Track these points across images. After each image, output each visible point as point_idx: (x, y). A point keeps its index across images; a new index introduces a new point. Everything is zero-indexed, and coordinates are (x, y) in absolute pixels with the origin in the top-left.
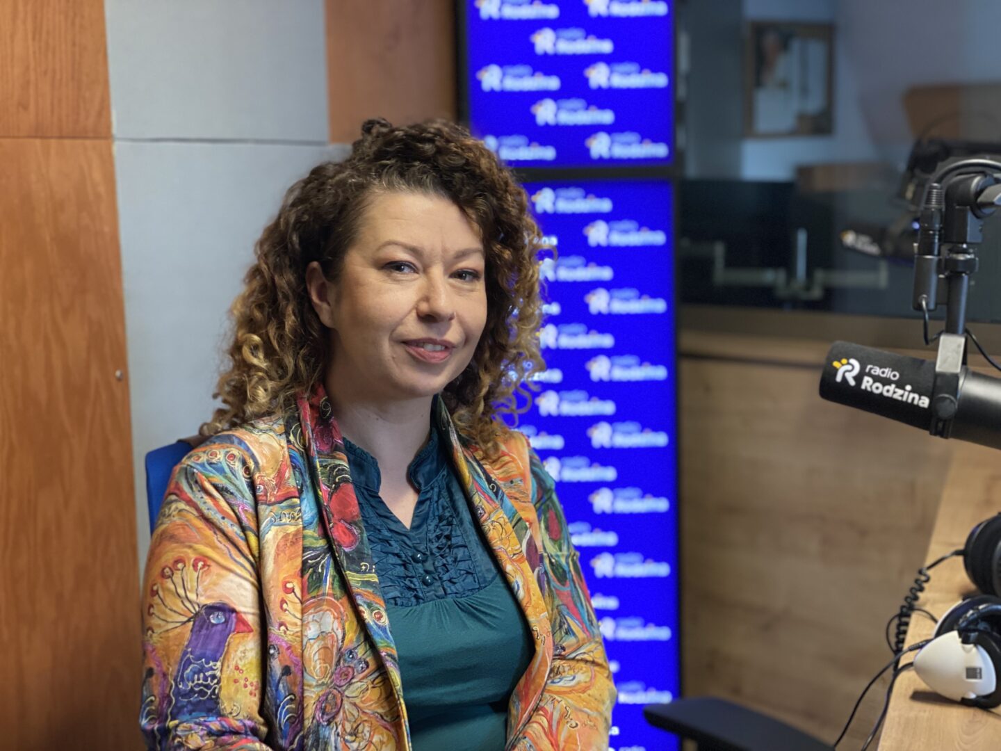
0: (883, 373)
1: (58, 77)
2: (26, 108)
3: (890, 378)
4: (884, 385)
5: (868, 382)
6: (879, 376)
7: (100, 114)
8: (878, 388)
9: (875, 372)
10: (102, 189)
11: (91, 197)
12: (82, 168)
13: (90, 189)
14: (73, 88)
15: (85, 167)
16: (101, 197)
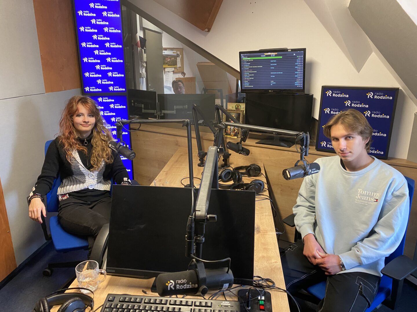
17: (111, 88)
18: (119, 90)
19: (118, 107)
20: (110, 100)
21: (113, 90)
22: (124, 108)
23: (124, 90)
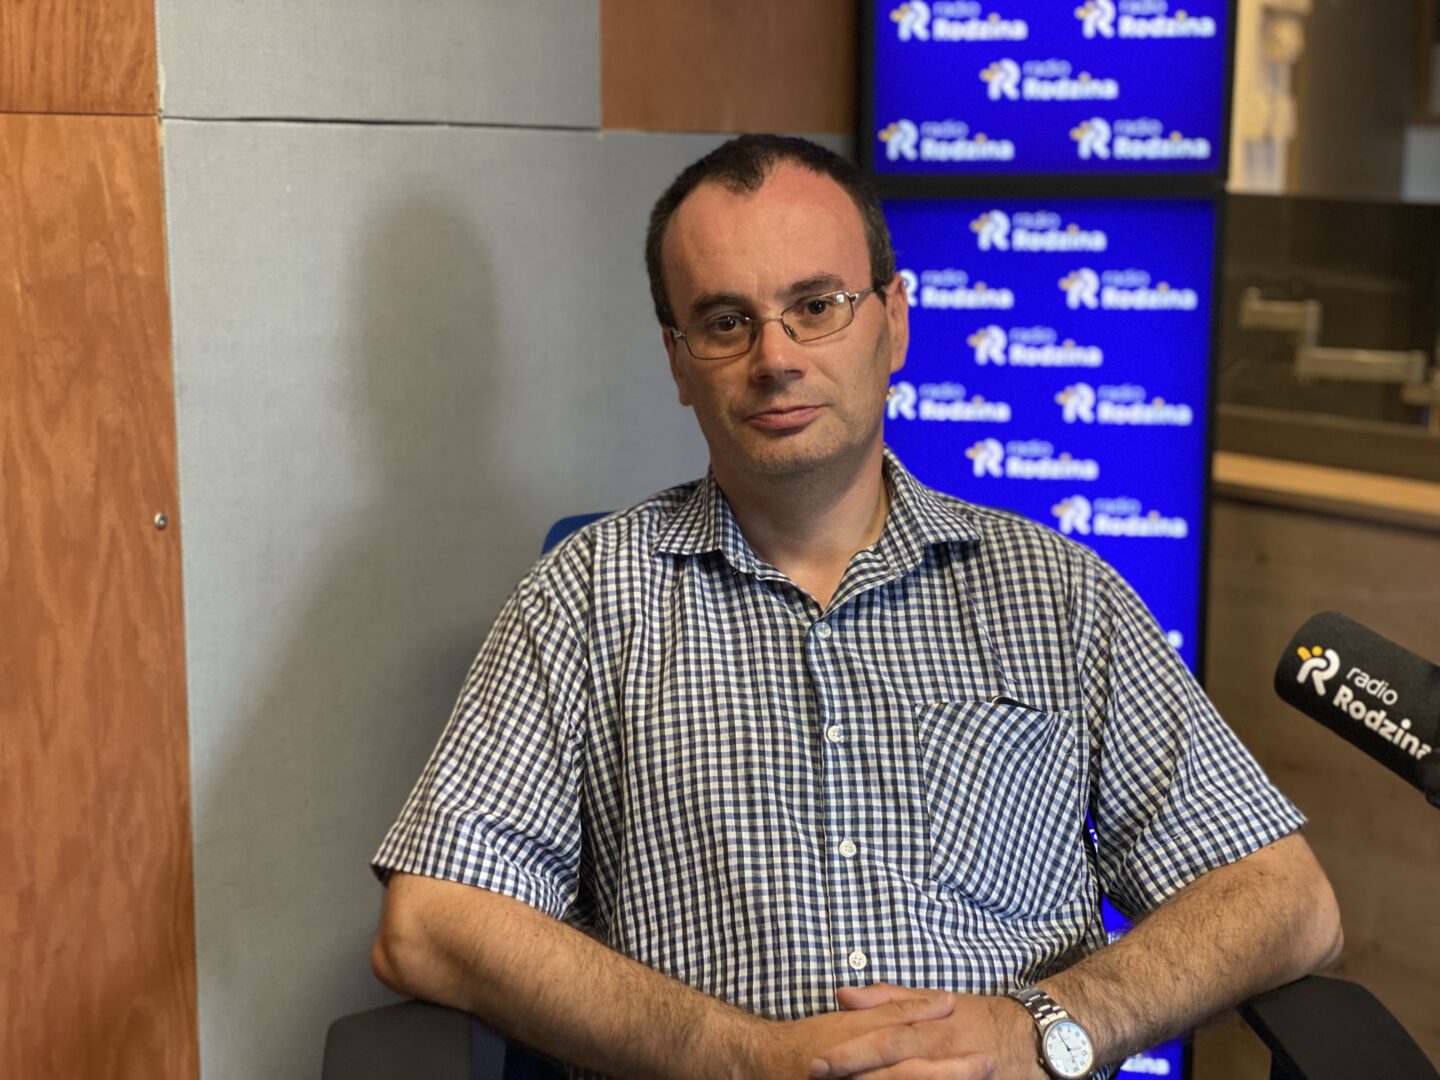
0: (1374, 687)
3: (1381, 699)
4: (1369, 708)
5: (1345, 696)
6: (1364, 690)
7: (132, 73)
8: (1358, 711)
9: (1361, 682)
10: (132, 203)
11: (111, 216)
12: (92, 167)
13: (108, 200)
14: (78, 28)
15: (100, 164)
16: (131, 214)
17: (1092, 138)
19: (1135, 294)
20: (1073, 239)
21: (1103, 152)
22: (1181, 311)
23: (1202, 149)
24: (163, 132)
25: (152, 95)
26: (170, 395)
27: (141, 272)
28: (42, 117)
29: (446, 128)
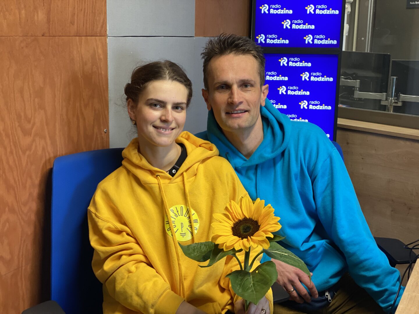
1: (86, 11)
2: (73, 24)
7: (102, 27)
10: (102, 57)
11: (97, 60)
12: (94, 48)
13: (97, 57)
14: (92, 16)
15: (96, 48)
16: (101, 59)
17: (309, 39)
18: (324, 42)
19: (318, 78)
20: (304, 64)
21: (311, 43)
22: (330, 82)
23: (335, 42)
24: (108, 40)
25: (106, 31)
26: (108, 101)
27: (103, 73)
28: (85, 37)
29: (163, 37)
